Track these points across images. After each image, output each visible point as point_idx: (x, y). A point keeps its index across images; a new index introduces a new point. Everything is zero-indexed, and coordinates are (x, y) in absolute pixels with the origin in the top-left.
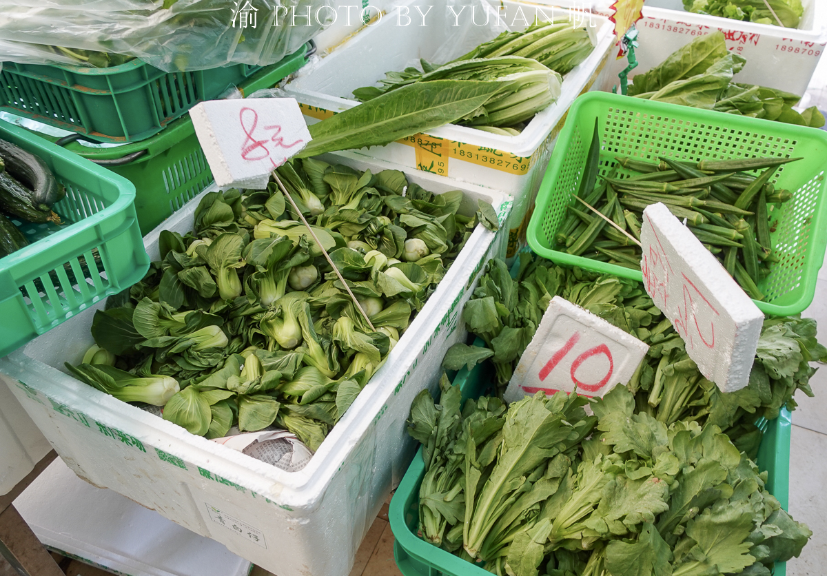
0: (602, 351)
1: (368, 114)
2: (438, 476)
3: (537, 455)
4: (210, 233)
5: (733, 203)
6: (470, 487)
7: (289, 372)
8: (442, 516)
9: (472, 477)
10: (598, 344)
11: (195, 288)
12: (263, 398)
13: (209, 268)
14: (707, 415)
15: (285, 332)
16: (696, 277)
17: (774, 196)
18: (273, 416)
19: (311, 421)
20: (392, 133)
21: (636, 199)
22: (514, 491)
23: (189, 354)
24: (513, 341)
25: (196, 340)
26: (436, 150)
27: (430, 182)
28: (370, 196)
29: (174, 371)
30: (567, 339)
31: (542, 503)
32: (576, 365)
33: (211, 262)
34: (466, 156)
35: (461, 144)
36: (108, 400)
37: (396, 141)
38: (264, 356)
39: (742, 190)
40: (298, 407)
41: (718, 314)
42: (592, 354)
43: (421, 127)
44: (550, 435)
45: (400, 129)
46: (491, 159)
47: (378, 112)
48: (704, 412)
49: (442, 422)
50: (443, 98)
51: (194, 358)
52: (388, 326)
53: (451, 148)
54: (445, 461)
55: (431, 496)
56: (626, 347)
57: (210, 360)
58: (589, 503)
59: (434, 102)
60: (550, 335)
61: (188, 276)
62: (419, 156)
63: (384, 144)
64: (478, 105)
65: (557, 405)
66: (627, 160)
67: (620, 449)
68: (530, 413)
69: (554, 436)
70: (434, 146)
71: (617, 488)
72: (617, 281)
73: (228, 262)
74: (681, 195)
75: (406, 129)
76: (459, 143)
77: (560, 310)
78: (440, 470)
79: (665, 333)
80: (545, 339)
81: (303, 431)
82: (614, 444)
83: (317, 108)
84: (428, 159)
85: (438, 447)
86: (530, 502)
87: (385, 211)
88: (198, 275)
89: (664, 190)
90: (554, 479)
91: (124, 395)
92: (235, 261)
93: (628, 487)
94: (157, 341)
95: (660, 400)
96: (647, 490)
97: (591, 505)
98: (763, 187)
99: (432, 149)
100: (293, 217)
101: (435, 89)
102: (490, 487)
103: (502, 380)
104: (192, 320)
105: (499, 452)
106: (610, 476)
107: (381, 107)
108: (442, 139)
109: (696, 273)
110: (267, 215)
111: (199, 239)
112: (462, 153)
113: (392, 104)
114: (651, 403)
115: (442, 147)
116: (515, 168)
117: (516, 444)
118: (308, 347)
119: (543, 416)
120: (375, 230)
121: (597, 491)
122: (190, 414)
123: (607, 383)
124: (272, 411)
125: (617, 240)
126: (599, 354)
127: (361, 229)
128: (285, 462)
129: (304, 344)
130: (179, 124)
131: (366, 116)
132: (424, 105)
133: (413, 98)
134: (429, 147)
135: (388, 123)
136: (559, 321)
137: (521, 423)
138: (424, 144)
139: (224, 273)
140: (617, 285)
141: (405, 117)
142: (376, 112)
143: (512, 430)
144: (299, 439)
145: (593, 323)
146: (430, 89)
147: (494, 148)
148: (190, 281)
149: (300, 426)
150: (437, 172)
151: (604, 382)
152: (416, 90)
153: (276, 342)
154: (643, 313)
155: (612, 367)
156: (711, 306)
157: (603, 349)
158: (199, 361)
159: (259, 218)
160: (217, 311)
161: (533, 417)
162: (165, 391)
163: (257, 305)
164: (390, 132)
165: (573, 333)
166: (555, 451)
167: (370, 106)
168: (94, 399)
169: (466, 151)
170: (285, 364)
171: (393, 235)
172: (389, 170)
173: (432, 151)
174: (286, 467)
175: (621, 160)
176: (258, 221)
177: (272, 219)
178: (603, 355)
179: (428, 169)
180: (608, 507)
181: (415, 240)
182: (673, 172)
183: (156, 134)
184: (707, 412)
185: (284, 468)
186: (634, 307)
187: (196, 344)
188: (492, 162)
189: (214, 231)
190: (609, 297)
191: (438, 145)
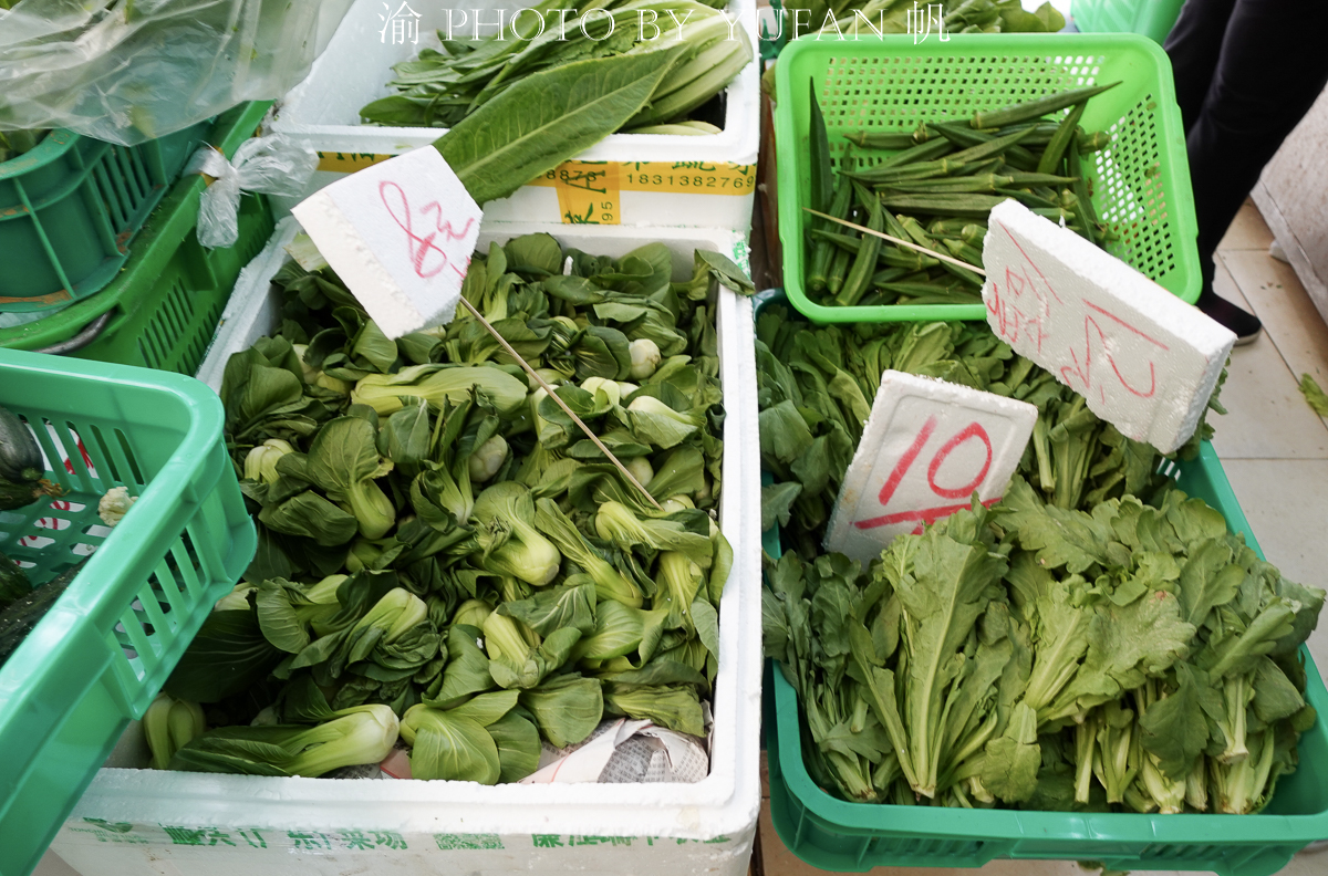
0: (972, 433)
1: (464, 147)
2: (820, 702)
3: (968, 615)
4: (272, 428)
5: (1033, 168)
6: (882, 698)
7: (587, 622)
8: (860, 756)
9: (881, 683)
10: (966, 425)
11: (309, 534)
12: (564, 681)
13: (322, 492)
14: (1124, 480)
15: (535, 559)
16: (1117, 301)
17: (1088, 144)
18: (597, 704)
19: (666, 688)
20: (515, 172)
21: (906, 196)
22: (953, 680)
23: (383, 652)
24: (820, 458)
25: (382, 623)
26: (598, 183)
27: (595, 239)
28: (517, 288)
29: (366, 692)
30: (917, 430)
31: (996, 683)
32: (935, 465)
33: (324, 480)
34: (650, 182)
35: (641, 166)
36: (294, 787)
37: (527, 184)
38: (525, 611)
39: (1044, 145)
40: (636, 675)
41: (1166, 348)
42: (957, 443)
43: (563, 151)
44: (974, 581)
45: (527, 163)
46: (695, 177)
47: (481, 139)
48: (1118, 477)
49: (792, 617)
50: (583, 94)
51: (391, 657)
52: (678, 494)
53: (623, 175)
54: (820, 676)
55: (833, 735)
56: (1008, 417)
57: (420, 650)
58: (1073, 658)
59: (569, 104)
60: (889, 431)
61: (289, 518)
62: (564, 199)
63: (508, 194)
64: (645, 95)
65: (965, 533)
66: (865, 135)
67: (1078, 566)
68: (937, 560)
69: (980, 579)
70: (591, 178)
71: (1104, 625)
72: (945, 324)
73: (362, 470)
74: (972, 173)
75: (536, 159)
76: (638, 165)
77: (902, 390)
78: (820, 691)
79: (1028, 380)
80: (882, 440)
81: (664, 710)
82: (1064, 562)
83: (354, 156)
84: (581, 200)
85: (802, 657)
86: (980, 689)
87: (557, 305)
88: (307, 512)
89: (945, 170)
90: (1000, 641)
91: (312, 767)
92: (373, 465)
93: (1116, 617)
94: (316, 651)
95: (1055, 479)
96: (1156, 613)
97: (1076, 659)
98: (1075, 133)
99: (588, 185)
100: (415, 357)
101: (566, 80)
102: (916, 687)
103: (809, 523)
104: (354, 592)
105: (901, 631)
106: (1089, 610)
107: (485, 129)
108: (605, 163)
109: (1116, 296)
110: (369, 368)
111: (256, 445)
112: (644, 179)
113: (502, 119)
114: (1047, 488)
115: (607, 176)
116: (738, 185)
117: (931, 610)
118: (583, 570)
119: (961, 555)
120: (565, 343)
121: (1078, 638)
122: (461, 753)
123: (985, 479)
124: (593, 696)
125: (901, 265)
126: (968, 439)
127: (542, 349)
128: (657, 769)
129: (573, 568)
130: (150, 241)
131: (461, 151)
132: (554, 112)
133: (532, 102)
134: (582, 182)
135: (503, 154)
136: (903, 407)
137: (929, 577)
138: (573, 179)
139: (361, 493)
140: (944, 329)
141: (531, 139)
142: (477, 139)
143: (916, 591)
144: (658, 723)
145: (955, 395)
146: (559, 81)
147: (699, 160)
148: (295, 525)
149: (652, 704)
150: (601, 220)
151: (980, 479)
152: (537, 89)
153: (517, 580)
154: (989, 361)
155: (990, 453)
156: (1150, 339)
157: (976, 430)
158: (404, 659)
159: (351, 376)
160: (386, 563)
161: (945, 562)
162: (386, 731)
163: (454, 529)
164: (510, 171)
165: (926, 419)
166: (984, 601)
167: (466, 131)
168: (269, 796)
169: (650, 175)
170: (570, 613)
171: (607, 344)
172: (525, 236)
173: (588, 188)
174: (661, 776)
175: (855, 137)
176: (352, 384)
177: (378, 371)
178: (976, 439)
179: (583, 219)
180: (1103, 655)
181: (639, 342)
182: (943, 140)
183: (121, 272)
184: (1122, 476)
185: (658, 780)
186: (973, 355)
187: (385, 632)
188: (698, 183)
189: (281, 423)
190: (938, 350)
191: (599, 174)
